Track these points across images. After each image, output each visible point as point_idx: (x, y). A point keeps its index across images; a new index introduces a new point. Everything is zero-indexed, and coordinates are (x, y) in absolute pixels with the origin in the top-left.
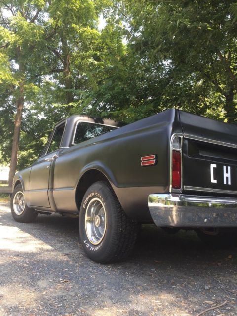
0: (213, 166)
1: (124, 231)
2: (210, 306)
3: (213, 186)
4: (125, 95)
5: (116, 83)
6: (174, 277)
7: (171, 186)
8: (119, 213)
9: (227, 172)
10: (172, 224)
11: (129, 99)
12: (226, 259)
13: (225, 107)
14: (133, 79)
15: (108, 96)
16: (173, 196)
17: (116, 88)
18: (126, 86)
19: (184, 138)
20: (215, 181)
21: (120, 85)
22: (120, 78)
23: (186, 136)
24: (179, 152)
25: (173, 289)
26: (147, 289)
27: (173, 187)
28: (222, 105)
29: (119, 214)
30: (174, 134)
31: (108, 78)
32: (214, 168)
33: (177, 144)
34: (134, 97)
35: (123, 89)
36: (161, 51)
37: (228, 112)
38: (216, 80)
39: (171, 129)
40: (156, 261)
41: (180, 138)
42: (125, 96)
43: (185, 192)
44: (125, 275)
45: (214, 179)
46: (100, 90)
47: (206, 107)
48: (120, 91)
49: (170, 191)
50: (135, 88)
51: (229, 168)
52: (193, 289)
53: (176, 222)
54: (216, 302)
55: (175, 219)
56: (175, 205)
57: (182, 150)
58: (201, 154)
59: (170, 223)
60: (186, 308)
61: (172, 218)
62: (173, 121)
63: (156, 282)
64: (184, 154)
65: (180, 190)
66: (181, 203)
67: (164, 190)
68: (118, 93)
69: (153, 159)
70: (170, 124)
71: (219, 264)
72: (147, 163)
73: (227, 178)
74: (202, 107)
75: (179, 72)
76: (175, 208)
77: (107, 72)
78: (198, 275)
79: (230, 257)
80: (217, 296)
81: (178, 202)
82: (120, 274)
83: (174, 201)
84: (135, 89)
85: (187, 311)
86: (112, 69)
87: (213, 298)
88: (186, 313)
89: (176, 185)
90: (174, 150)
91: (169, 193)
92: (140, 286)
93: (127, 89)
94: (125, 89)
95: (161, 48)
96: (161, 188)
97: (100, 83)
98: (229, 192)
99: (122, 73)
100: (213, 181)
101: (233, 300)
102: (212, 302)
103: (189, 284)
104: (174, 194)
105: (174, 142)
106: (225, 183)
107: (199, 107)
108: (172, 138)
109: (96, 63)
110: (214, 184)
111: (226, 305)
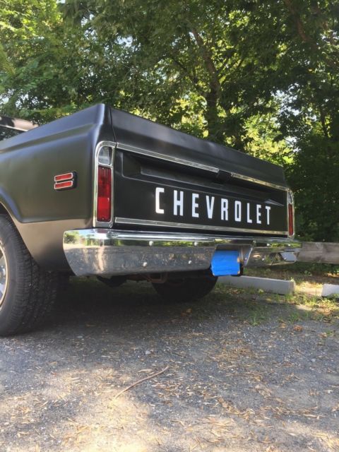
0: (159, 190)
1: (35, 287)
2: (146, 374)
3: (159, 217)
4: (61, 85)
5: (44, 66)
6: (107, 343)
7: (95, 219)
8: (26, 261)
9: (179, 199)
10: (98, 272)
11: (66, 91)
12: (184, 314)
13: (206, 115)
14: (71, 62)
15: (32, 85)
16: (99, 232)
17: (45, 74)
18: (61, 71)
19: (116, 149)
20: (162, 212)
21: (52, 69)
22: (51, 58)
23: (119, 146)
24: (109, 169)
25: (102, 359)
26: (64, 364)
27: (99, 219)
28: (201, 112)
29: (27, 263)
30: (101, 142)
31: (33, 57)
32: (161, 194)
33: (106, 158)
34: (73, 90)
35: (56, 76)
36: (106, 19)
37: (209, 121)
38: (195, 74)
39: (97, 134)
40: (88, 325)
41: (110, 148)
42: (60, 87)
43: (117, 227)
44: (35, 349)
45: (161, 208)
46: (18, 75)
47: (182, 113)
48: (51, 78)
49: (94, 226)
50: (75, 75)
51: (182, 193)
52: (130, 357)
53: (102, 269)
54: (156, 370)
55: (101, 265)
56: (101, 245)
57: (114, 165)
58: (142, 173)
59: (95, 270)
60: (112, 383)
61: (97, 264)
62: (101, 122)
63: (79, 353)
64: (117, 172)
65: (110, 224)
66: (110, 242)
67: (86, 223)
68: (49, 82)
69: (71, 180)
70: (96, 126)
71: (173, 321)
72: (63, 185)
73: (179, 207)
74: (175, 112)
75: (141, 57)
76: (101, 249)
77: (33, 47)
78: (141, 338)
79: (189, 311)
80: (159, 362)
81: (105, 241)
82: (27, 348)
83: (99, 239)
84: (75, 78)
85: (112, 386)
86: (40, 42)
87: (154, 365)
88: (112, 388)
89: (103, 216)
90: (100, 166)
91: (93, 228)
92: (54, 361)
93: (63, 76)
94: (59, 75)
95: (106, 14)
96: (81, 222)
97: (20, 64)
98: (179, 225)
99: (56, 50)
100: (159, 211)
101: (178, 364)
102: (149, 370)
103: (125, 350)
104: (100, 229)
105: (101, 153)
106: (175, 213)
107: (172, 112)
108: (98, 148)
109: (12, 29)
110: (160, 215)
111: (168, 371)
